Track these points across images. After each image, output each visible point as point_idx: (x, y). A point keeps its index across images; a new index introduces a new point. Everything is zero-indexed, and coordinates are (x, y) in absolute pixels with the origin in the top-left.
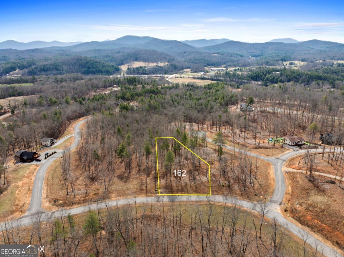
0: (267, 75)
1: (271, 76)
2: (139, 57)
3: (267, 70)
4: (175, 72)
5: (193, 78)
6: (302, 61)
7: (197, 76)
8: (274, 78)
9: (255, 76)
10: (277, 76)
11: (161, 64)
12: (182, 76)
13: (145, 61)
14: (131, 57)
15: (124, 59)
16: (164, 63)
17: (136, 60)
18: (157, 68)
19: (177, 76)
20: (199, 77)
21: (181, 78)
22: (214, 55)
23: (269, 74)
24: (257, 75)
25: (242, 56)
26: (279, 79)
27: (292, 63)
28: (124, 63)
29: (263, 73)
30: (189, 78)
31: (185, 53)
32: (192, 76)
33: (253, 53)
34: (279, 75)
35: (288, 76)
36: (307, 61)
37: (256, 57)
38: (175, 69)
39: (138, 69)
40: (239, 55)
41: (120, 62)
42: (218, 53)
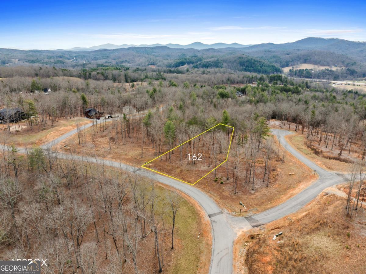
2: (309, 59)
11: (334, 69)
13: (315, 63)
14: (300, 59)
15: (291, 60)
16: (341, 67)
17: (305, 62)
18: (326, 71)
21: (354, 85)
28: (290, 64)
39: (301, 71)
41: (286, 64)
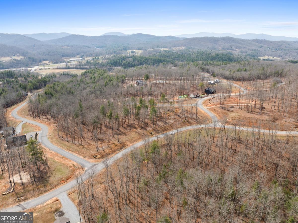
0: (123, 61)
1: (127, 62)
3: (122, 57)
4: (35, 65)
5: (58, 68)
6: (139, 49)
7: (61, 67)
8: (129, 63)
9: (114, 63)
10: (130, 62)
11: (16, 58)
12: (46, 68)
16: (19, 56)
19: (40, 68)
20: (64, 67)
21: (46, 69)
22: (64, 47)
23: (124, 61)
24: (115, 62)
25: (89, 47)
26: (133, 64)
27: (133, 51)
29: (120, 60)
30: (53, 68)
31: (34, 46)
32: (56, 67)
33: (96, 44)
34: (132, 61)
35: (140, 61)
36: (142, 50)
37: (101, 48)
38: (34, 61)
40: (87, 47)
42: (67, 46)
